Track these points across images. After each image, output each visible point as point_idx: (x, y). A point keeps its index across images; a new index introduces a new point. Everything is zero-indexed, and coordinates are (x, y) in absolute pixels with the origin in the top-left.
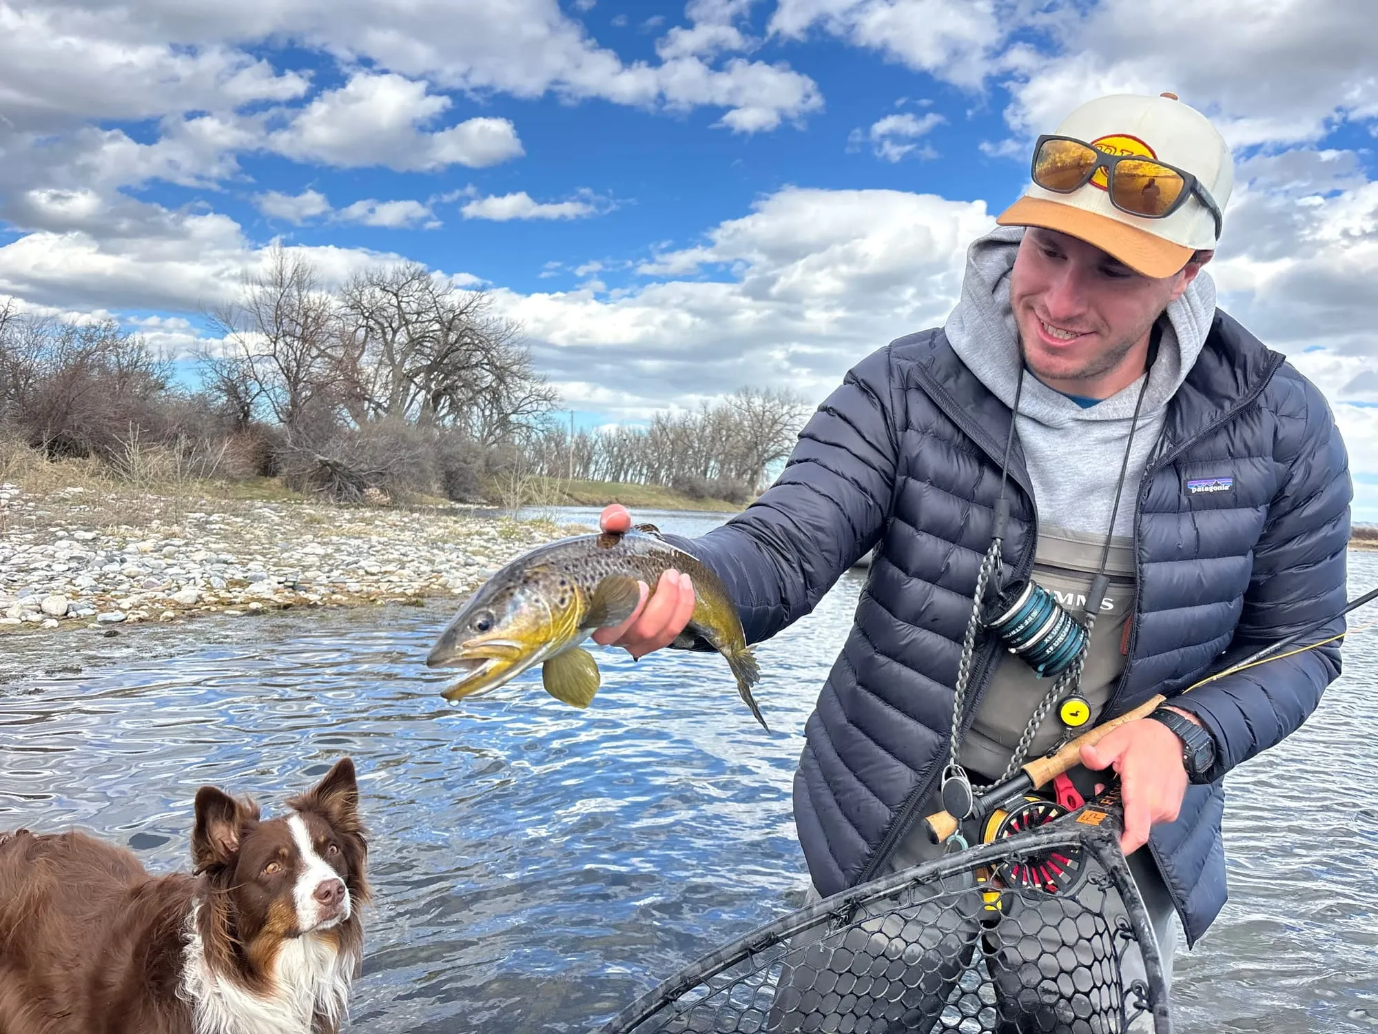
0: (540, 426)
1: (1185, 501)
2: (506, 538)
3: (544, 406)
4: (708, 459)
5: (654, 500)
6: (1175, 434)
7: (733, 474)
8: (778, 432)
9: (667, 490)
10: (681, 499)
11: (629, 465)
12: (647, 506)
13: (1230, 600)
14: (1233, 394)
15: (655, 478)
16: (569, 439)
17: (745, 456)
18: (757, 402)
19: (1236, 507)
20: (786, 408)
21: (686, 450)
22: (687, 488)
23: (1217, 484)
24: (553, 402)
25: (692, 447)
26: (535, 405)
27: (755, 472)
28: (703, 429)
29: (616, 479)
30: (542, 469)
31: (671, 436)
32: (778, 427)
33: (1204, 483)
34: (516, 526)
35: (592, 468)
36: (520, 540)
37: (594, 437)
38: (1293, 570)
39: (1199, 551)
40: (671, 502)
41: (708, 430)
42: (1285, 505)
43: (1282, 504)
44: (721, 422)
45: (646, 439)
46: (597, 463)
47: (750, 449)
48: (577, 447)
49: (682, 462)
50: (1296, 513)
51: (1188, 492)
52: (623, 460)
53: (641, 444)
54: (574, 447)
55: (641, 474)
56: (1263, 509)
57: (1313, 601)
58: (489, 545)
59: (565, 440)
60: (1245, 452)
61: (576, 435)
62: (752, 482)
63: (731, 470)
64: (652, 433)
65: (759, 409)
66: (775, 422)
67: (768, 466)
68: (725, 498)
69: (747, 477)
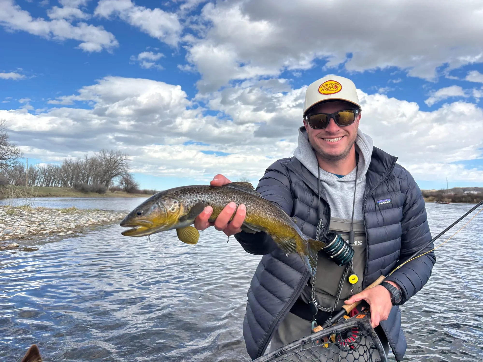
0: (12, 165)
1: (377, 207)
2: (10, 215)
3: (14, 157)
4: (88, 177)
5: (67, 194)
6: (370, 185)
7: (99, 182)
8: (117, 166)
9: (72, 190)
10: (78, 193)
11: (54, 180)
12: (63, 196)
13: (396, 239)
14: (385, 171)
15: (65, 184)
16: (25, 170)
17: (104, 175)
18: (108, 155)
19: (393, 208)
20: (119, 158)
21: (78, 173)
22: (80, 188)
23: (386, 201)
24: (18, 155)
25: (81, 172)
26: (10, 156)
27: (108, 181)
28: (86, 165)
29: (47, 185)
30: (13, 182)
31: (72, 168)
32: (117, 164)
33: (382, 201)
34: (14, 209)
35: (37, 181)
36: (17, 215)
37: (37, 169)
38: (413, 228)
39: (385, 223)
40: (74, 194)
41: (88, 166)
42: (407, 207)
43: (406, 206)
44: (93, 163)
45: (61, 169)
46: (39, 179)
47: (106, 173)
48: (30, 173)
49: (77, 178)
50: (411, 210)
51: (378, 204)
52: (51, 178)
53: (59, 172)
54: (27, 173)
55: (59, 183)
56: (401, 208)
57: (421, 237)
58: (3, 218)
59: (23, 169)
60: (392, 190)
61: (29, 168)
62: (107, 185)
63: (98, 181)
64: (63, 167)
65: (109, 158)
66: (115, 162)
67: (113, 179)
68: (97, 192)
69: (105, 183)
